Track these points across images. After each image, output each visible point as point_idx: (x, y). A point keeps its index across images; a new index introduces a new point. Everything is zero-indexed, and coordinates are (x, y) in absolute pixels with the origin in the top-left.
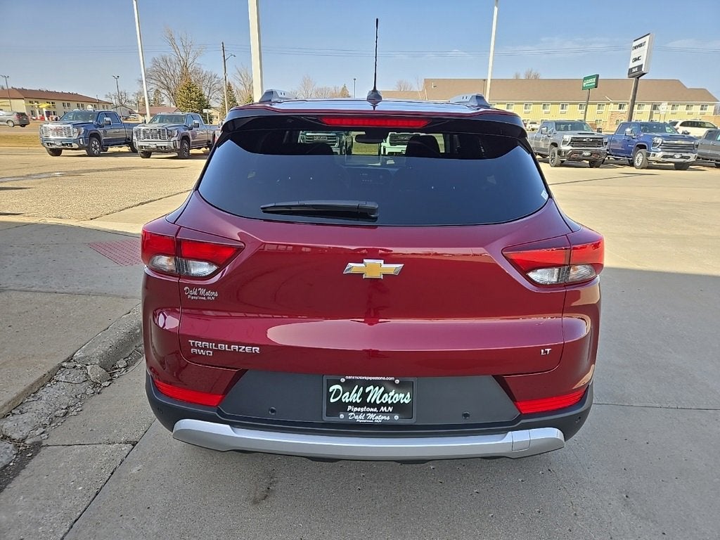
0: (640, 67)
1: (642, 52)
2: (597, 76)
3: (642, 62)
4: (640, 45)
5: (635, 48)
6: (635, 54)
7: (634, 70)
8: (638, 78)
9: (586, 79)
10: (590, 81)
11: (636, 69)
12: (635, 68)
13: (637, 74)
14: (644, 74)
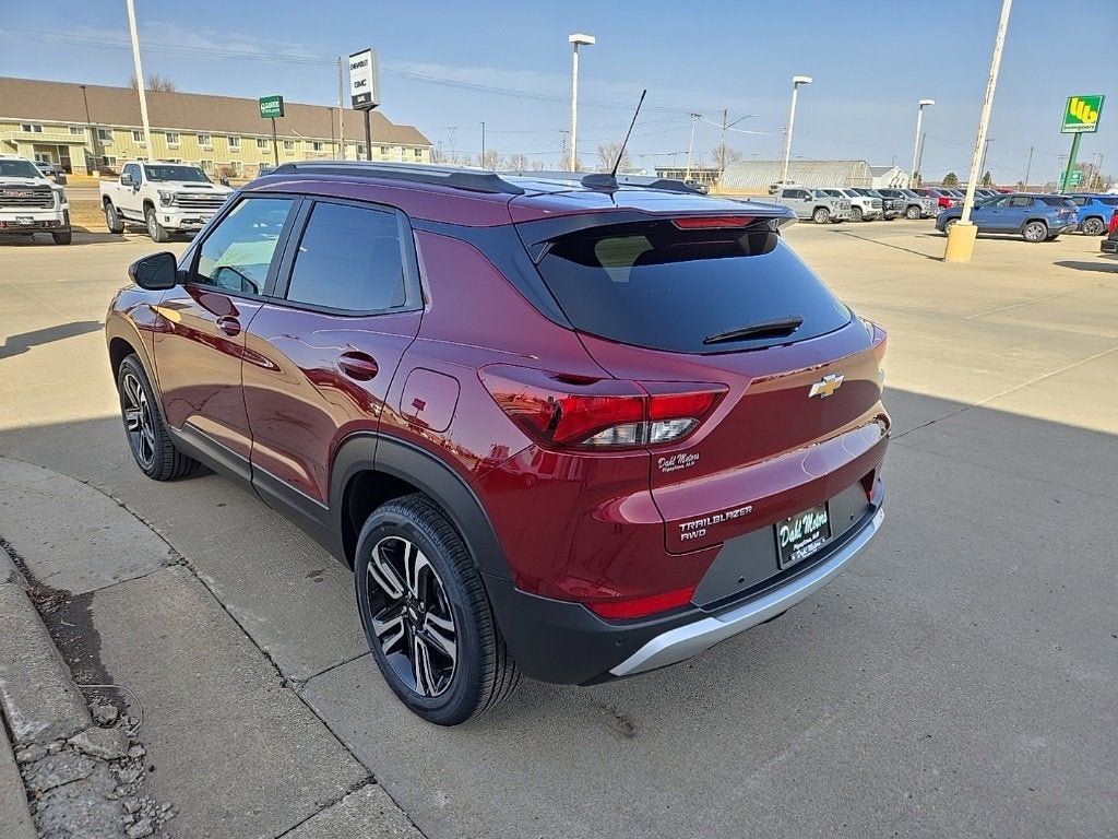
0: (368, 96)
1: (365, 73)
2: (281, 99)
3: (368, 88)
4: (361, 64)
5: (354, 66)
6: (356, 75)
7: (360, 100)
8: (368, 111)
9: (263, 101)
10: (271, 105)
11: (363, 99)
12: (360, 95)
13: (365, 105)
14: (375, 106)
